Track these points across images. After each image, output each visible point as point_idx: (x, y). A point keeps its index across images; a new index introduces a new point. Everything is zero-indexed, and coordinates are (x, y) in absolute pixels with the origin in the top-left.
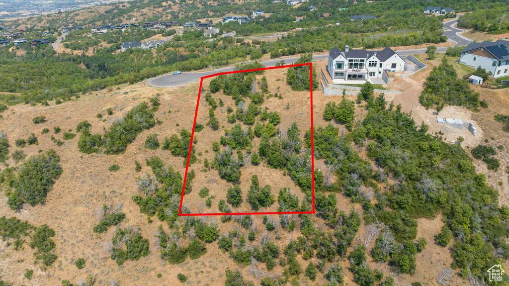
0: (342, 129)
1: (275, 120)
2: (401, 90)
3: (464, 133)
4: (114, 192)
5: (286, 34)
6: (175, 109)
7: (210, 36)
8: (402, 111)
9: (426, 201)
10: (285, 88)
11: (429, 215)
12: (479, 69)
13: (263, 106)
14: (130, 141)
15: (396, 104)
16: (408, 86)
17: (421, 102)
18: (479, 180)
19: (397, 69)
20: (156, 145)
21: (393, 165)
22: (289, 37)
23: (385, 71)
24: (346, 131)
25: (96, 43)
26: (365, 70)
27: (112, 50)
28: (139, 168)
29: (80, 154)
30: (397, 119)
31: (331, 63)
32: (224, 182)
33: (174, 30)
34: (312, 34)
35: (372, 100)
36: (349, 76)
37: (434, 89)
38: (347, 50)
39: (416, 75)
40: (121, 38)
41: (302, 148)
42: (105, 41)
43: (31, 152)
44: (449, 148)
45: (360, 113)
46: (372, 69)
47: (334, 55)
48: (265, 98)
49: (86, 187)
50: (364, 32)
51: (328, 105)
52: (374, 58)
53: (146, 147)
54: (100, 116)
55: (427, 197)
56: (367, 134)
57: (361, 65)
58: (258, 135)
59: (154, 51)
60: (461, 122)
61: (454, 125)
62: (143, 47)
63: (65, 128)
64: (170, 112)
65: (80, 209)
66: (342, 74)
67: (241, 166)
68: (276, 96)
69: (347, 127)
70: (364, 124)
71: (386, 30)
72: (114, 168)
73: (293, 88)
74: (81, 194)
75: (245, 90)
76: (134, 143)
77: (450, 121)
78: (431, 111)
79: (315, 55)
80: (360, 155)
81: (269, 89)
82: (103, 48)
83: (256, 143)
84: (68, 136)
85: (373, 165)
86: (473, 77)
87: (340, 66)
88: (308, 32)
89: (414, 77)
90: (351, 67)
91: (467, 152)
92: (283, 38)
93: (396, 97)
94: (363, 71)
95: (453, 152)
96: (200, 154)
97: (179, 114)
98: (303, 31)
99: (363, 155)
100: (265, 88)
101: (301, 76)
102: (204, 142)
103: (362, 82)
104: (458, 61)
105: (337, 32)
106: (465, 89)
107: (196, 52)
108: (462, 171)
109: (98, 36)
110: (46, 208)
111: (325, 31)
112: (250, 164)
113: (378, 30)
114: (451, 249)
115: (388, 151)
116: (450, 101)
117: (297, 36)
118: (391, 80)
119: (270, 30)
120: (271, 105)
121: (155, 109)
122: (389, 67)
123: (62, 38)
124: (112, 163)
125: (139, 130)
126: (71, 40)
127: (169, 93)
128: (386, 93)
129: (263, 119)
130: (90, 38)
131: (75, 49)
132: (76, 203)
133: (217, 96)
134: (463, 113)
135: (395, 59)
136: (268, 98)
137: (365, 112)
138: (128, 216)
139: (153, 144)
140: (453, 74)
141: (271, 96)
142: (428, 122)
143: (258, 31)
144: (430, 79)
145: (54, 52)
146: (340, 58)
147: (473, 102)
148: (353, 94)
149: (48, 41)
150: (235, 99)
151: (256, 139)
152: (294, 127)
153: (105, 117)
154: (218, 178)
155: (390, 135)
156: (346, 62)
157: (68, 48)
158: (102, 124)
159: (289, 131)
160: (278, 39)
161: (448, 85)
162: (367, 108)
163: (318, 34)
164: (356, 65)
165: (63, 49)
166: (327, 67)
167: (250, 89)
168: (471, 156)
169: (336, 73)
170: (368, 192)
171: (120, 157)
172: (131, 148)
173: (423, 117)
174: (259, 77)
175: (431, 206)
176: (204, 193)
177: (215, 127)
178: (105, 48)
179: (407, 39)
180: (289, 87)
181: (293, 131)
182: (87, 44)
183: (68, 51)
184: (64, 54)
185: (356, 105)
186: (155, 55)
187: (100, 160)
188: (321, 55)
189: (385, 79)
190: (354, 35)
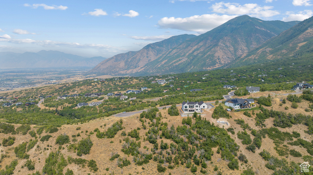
0: (188, 127)
1: (166, 124)
2: (206, 114)
3: (225, 125)
4: (113, 149)
5: (161, 98)
6: (129, 124)
7: (124, 99)
8: (206, 120)
9: (214, 143)
10: (168, 115)
11: (215, 146)
12: (230, 107)
13: (161, 121)
14: (115, 134)
15: (204, 118)
16: (208, 113)
17: (212, 117)
18: (229, 137)
19: (205, 108)
20: (125, 135)
21: (204, 134)
22: (163, 99)
23: (201, 108)
24: (190, 127)
25: (62, 104)
26: (195, 108)
27: (72, 107)
28: (121, 142)
29: (98, 139)
30: (205, 122)
31: (183, 106)
32: (151, 144)
33: (103, 97)
34: (173, 98)
35: (197, 117)
36: (189, 111)
37: (216, 113)
38: (188, 102)
39: (211, 109)
40: (75, 101)
41: (176, 133)
42: (66, 103)
43: (79, 139)
44: (221, 129)
45: (193, 121)
46: (197, 108)
47: (184, 104)
48: (161, 119)
49: (103, 148)
50: (196, 97)
51: (183, 119)
52: (197, 105)
53: (121, 136)
54: (101, 127)
55: (214, 141)
56: (196, 127)
57: (193, 107)
58: (160, 130)
59: (97, 107)
60: (224, 122)
61: (222, 123)
62: (90, 105)
63: (89, 131)
64: (127, 124)
65: (103, 155)
66: (187, 110)
67: (156, 139)
68: (165, 118)
69: (190, 126)
70: (195, 124)
71: (205, 96)
72: (112, 142)
73: (171, 115)
74: (102, 150)
75: (154, 116)
76: (117, 134)
77: (221, 122)
78: (215, 119)
79: (177, 105)
80: (194, 133)
81: (162, 116)
82: (66, 106)
83: (160, 132)
84: (91, 133)
85: (199, 135)
86: (228, 109)
87: (186, 107)
88: (171, 97)
89: (210, 110)
90: (190, 108)
91: (226, 130)
92: (160, 99)
93: (205, 116)
94: (194, 109)
95: (222, 130)
96: (141, 137)
97: (131, 125)
98: (169, 96)
99: (195, 133)
100: (160, 115)
101: (173, 111)
102: (142, 133)
103: (193, 112)
104: (225, 105)
105: (184, 97)
106: (226, 113)
107: (120, 107)
108: (224, 135)
109: (62, 101)
110: (90, 155)
111: (179, 96)
112: (159, 138)
113: (202, 96)
114: (221, 154)
115: (202, 130)
116: (221, 116)
117: (167, 99)
118: (203, 111)
119: (153, 96)
120: (164, 121)
121: (122, 124)
122: (202, 107)
123: (42, 102)
124: (110, 141)
125: (118, 130)
126: (47, 102)
127: (125, 119)
128: (201, 115)
129: (161, 125)
130: (57, 101)
131: (51, 107)
132: (101, 153)
133: (144, 119)
134: (225, 120)
135: (204, 104)
136: (162, 119)
137: (195, 121)
138: (120, 155)
139: (124, 134)
140: (222, 108)
141: (163, 118)
142: (214, 122)
143: (147, 97)
144: (215, 110)
145: (40, 109)
146: (186, 105)
147: (228, 116)
148: (191, 116)
149: (34, 103)
150: (150, 119)
151: (160, 131)
152: (173, 126)
153: (103, 127)
154: (149, 143)
155: (203, 126)
156: (188, 106)
157: (47, 106)
158: (102, 129)
159: (171, 128)
160: (158, 100)
161: (220, 111)
162: (196, 120)
163: (176, 98)
164: (191, 107)
165: (44, 107)
166: (182, 108)
167: (156, 116)
168: (227, 131)
169: (185, 110)
170: (197, 142)
171: (113, 139)
172: (116, 136)
173: (213, 121)
174: (157, 113)
175: (215, 144)
176: (145, 147)
177: (145, 128)
178: (67, 106)
179: (210, 98)
180: (169, 115)
181: (172, 128)
182: (58, 104)
183: (47, 108)
184: (45, 109)
185: (192, 119)
186: (98, 109)
187: (106, 140)
188: (179, 105)
189: (201, 111)
190: (192, 98)
